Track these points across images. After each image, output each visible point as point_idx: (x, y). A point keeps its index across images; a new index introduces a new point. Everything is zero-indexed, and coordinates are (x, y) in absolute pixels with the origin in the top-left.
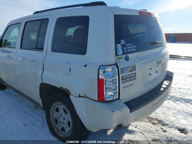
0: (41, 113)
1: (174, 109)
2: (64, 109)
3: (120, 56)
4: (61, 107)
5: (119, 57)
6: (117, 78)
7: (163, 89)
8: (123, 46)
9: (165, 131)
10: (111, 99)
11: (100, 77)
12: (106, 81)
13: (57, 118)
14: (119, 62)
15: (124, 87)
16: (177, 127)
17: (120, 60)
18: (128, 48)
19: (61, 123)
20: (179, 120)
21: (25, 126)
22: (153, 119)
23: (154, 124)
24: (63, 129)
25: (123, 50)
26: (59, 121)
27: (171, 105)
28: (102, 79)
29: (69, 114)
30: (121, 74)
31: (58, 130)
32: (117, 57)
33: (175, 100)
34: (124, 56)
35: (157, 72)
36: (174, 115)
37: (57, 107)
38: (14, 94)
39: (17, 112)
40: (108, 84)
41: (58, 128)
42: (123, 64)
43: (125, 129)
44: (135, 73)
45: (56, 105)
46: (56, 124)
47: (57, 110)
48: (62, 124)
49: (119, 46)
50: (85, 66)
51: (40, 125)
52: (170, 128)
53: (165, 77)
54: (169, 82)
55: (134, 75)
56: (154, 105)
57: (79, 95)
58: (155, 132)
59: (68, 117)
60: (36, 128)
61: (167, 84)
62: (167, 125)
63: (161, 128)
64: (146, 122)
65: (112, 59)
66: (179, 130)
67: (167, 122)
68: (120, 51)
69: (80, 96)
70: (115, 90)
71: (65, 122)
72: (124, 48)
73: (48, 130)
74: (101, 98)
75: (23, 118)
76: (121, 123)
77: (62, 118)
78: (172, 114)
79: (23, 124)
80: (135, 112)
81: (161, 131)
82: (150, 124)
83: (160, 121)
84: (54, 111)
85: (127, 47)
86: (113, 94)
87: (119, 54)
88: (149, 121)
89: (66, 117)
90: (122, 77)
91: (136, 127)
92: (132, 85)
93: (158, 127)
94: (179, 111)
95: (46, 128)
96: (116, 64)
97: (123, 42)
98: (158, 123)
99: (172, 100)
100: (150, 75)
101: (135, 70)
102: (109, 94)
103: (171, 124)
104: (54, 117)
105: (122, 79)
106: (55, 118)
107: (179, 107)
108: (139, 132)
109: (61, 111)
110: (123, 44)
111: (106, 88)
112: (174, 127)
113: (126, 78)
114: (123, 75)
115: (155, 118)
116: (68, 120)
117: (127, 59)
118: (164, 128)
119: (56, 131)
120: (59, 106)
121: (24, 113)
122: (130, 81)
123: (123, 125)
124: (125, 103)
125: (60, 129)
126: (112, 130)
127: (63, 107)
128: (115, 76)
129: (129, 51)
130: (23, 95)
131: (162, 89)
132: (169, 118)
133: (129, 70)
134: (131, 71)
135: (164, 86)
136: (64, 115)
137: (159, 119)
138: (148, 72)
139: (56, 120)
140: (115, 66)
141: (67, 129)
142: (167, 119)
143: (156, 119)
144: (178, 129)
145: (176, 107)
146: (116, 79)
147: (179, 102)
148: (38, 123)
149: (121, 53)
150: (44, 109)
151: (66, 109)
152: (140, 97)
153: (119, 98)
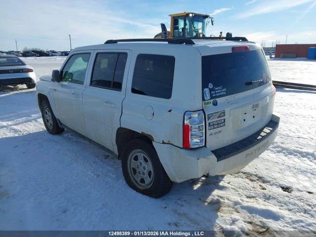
0: (112, 164)
1: (282, 164)
2: (144, 157)
3: (208, 101)
4: (141, 155)
5: (206, 102)
6: (204, 124)
7: (261, 137)
8: (211, 90)
9: (264, 189)
10: (197, 146)
11: (185, 122)
12: (191, 127)
13: (136, 168)
14: (206, 107)
15: (211, 134)
16: (280, 185)
17: (208, 105)
18: (217, 92)
19: (140, 174)
20: (285, 177)
21: (97, 177)
22: (251, 175)
23: (252, 181)
24: (142, 181)
25: (211, 95)
26: (137, 171)
27: (279, 159)
28: (188, 126)
29: (150, 162)
30: (208, 120)
31: (136, 182)
32: (203, 102)
33: (286, 153)
34: (212, 101)
35: (254, 117)
36: (280, 171)
37: (136, 154)
38: (74, 140)
39: (84, 162)
40: (194, 131)
41: (137, 179)
42: (210, 109)
43: (215, 184)
44: (224, 120)
45: (134, 153)
46: (135, 175)
47: (136, 159)
48: (142, 175)
49: (206, 90)
50: (170, 111)
51: (114, 176)
52: (271, 185)
53: (268, 122)
54: (271, 129)
55: (223, 121)
56: (247, 155)
57: (163, 141)
58: (252, 189)
59: (149, 166)
60: (110, 179)
61: (268, 131)
62: (269, 182)
63: (260, 185)
64: (242, 178)
65: (199, 104)
66: (283, 188)
67: (269, 179)
68: (207, 96)
69: (164, 143)
70: (201, 137)
71: (146, 172)
72: (212, 92)
73: (124, 182)
74: (186, 145)
75: (92, 168)
76: (207, 173)
77: (141, 168)
78: (278, 170)
79: (95, 175)
80: (223, 162)
81: (259, 189)
82: (247, 180)
83: (260, 178)
84: (133, 160)
85: (215, 90)
86: (199, 141)
87: (206, 99)
88: (247, 177)
89: (146, 166)
90: (209, 123)
91: (229, 183)
92: (220, 132)
93: (256, 184)
94: (289, 166)
95: (121, 180)
96: (203, 110)
97: (211, 86)
98: (258, 180)
99: (284, 153)
100: (244, 120)
101: (224, 116)
102: (194, 141)
103: (274, 181)
104: (132, 166)
105: (209, 126)
106: (133, 168)
107: (291, 162)
108: (231, 188)
109: (141, 160)
110: (211, 87)
111: (192, 135)
112: (276, 185)
113: (213, 125)
114: (210, 121)
115: (255, 174)
116: (149, 170)
117: (215, 104)
118: (264, 185)
119: (134, 182)
120: (138, 154)
121: (92, 163)
122: (218, 127)
123: (210, 175)
124: (212, 151)
125: (138, 180)
126: (199, 185)
127: (143, 155)
128: (201, 122)
129: (217, 95)
130: (90, 141)
131: (259, 137)
132: (273, 174)
133: (217, 116)
134: (219, 117)
135: (263, 134)
136: (144, 164)
137: (260, 175)
138: (241, 117)
139: (135, 171)
140: (202, 111)
141: (148, 180)
142: (270, 176)
143: (256, 176)
144: (281, 187)
145: (285, 162)
146: (203, 126)
147: (293, 156)
148: (111, 174)
149: (209, 98)
150: (119, 157)
151: (146, 157)
152: (230, 145)
153: (205, 146)
